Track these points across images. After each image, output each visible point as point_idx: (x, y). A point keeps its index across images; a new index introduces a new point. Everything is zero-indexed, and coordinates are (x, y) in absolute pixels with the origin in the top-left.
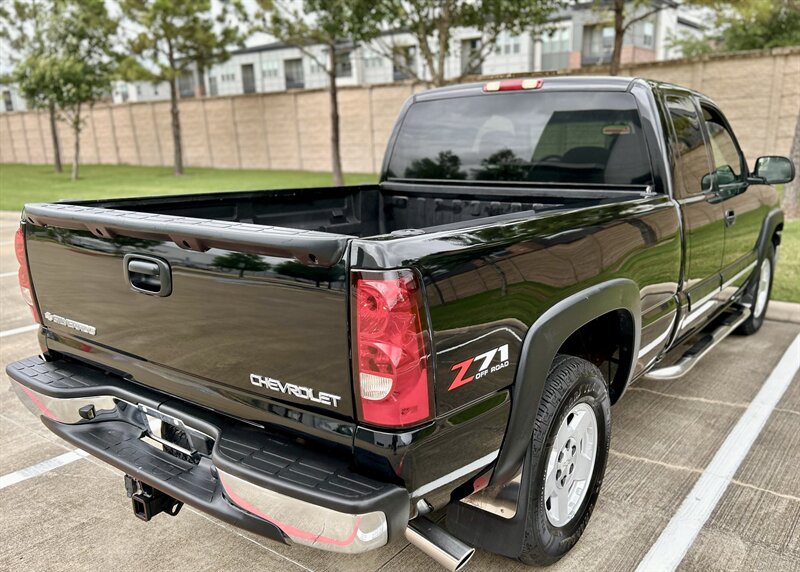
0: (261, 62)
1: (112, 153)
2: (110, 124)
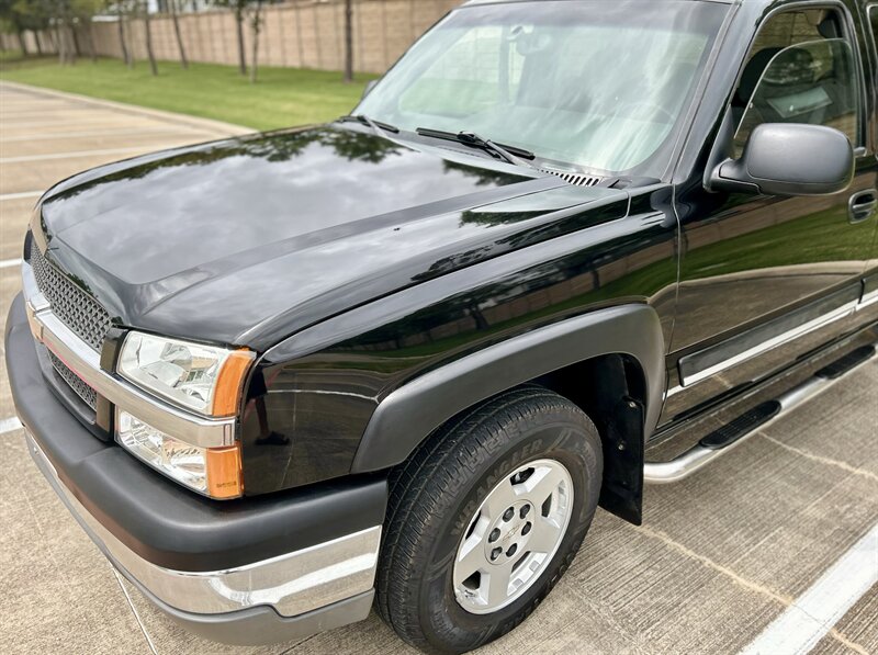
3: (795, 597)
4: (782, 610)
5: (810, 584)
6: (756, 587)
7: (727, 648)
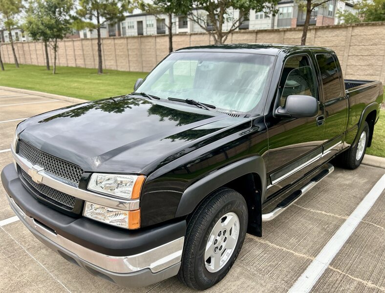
0: (146, 21)
1: (73, 62)
2: (73, 48)
3: (315, 257)
4: (312, 261)
5: (319, 252)
6: (302, 255)
7: (296, 276)
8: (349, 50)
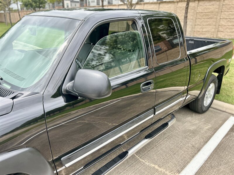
8: (221, 15)
